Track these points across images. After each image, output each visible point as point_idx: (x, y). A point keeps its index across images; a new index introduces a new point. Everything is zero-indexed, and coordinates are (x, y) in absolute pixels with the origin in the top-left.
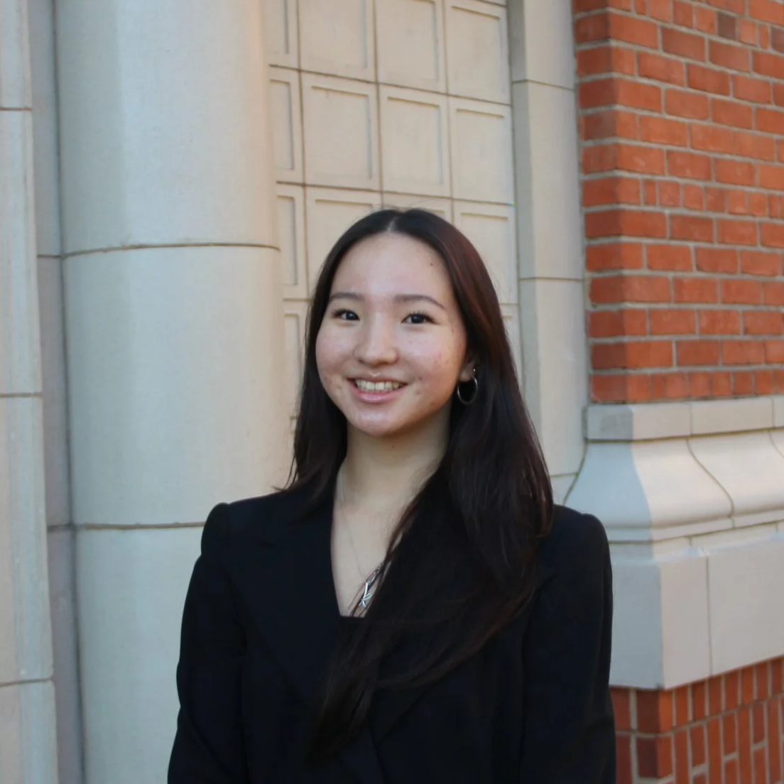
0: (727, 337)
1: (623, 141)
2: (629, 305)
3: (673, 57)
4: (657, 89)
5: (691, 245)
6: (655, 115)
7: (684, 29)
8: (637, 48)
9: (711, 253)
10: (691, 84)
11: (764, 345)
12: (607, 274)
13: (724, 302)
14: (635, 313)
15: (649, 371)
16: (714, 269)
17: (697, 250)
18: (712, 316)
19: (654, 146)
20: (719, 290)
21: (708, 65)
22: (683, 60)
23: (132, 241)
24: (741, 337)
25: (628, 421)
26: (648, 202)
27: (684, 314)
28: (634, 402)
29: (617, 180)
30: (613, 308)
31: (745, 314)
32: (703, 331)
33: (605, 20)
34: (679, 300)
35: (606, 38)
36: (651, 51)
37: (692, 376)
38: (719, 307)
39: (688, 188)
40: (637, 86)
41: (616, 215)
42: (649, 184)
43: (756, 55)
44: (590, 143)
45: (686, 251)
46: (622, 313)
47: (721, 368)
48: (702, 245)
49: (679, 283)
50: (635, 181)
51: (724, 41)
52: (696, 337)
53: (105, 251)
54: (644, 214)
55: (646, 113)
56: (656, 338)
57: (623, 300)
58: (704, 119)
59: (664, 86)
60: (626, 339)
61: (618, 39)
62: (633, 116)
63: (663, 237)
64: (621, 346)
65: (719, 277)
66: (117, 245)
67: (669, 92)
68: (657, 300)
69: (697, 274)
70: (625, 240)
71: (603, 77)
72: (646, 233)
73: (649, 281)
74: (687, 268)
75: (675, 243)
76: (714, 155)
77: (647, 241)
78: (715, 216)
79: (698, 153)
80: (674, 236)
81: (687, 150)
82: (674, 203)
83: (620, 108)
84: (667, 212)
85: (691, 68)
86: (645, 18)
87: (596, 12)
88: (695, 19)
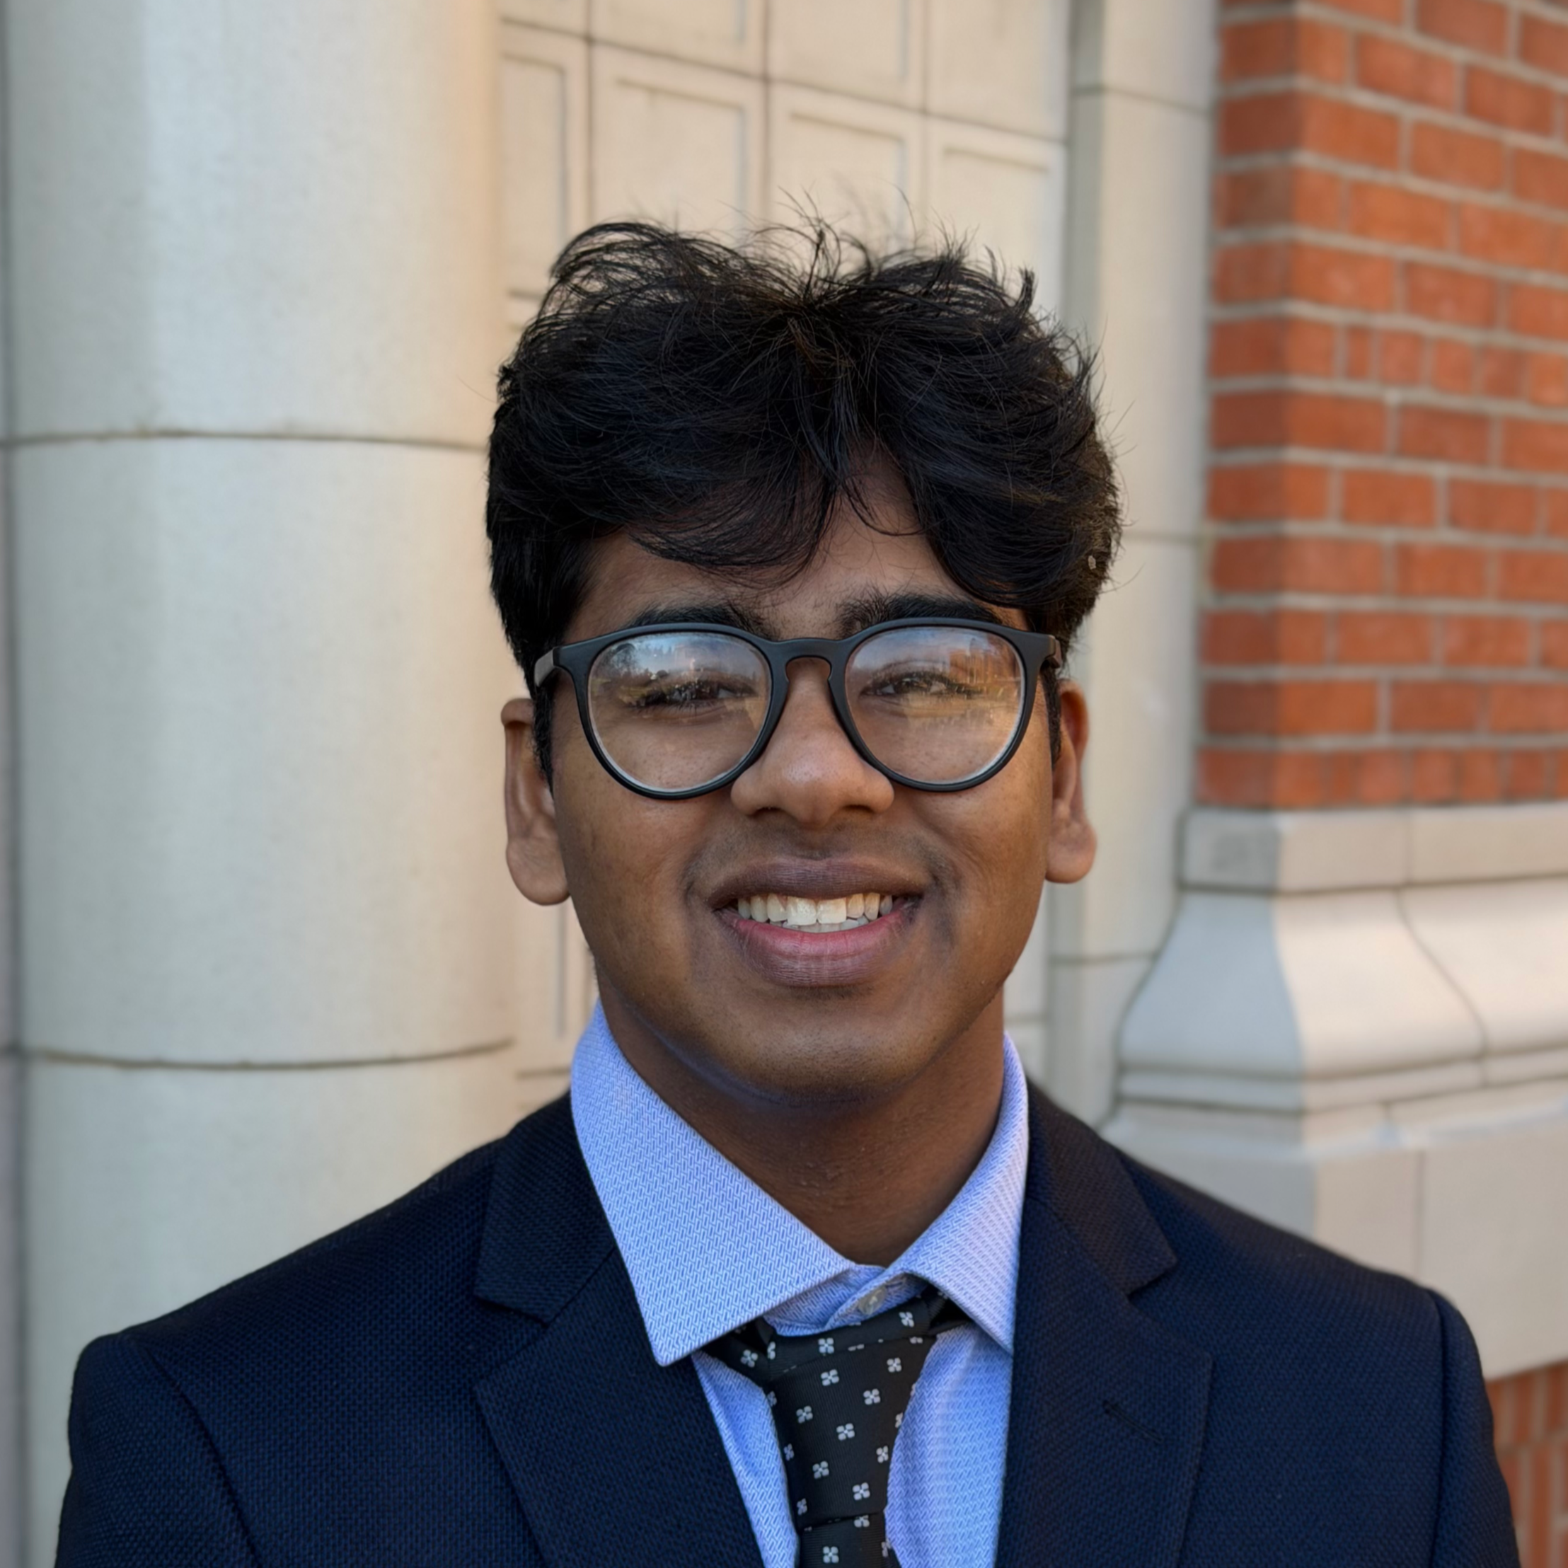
0: (1500, 674)
1: (1308, 235)
2: (1293, 601)
3: (1436, 47)
4: (1391, 121)
5: (1440, 471)
6: (1384, 177)
8: (1354, 24)
9: (1482, 491)
10: (1473, 108)
12: (1248, 531)
13: (1505, 595)
14: (1306, 618)
15: (1325, 743)
16: (1484, 523)
17: (1455, 485)
18: (1474, 627)
19: (1375, 247)
20: (1493, 572)
21: (1513, 67)
22: (1459, 55)
23: (165, 419)
24: (1532, 674)
25: (1272, 847)
26: (1356, 371)
27: (1412, 624)
28: (1290, 806)
29: (1287, 325)
30: (1256, 603)
31: (1547, 626)
32: (1454, 659)
34: (1405, 589)
36: (1386, 31)
37: (1418, 756)
38: (1488, 607)
39: (1443, 345)
40: (1347, 114)
41: (1279, 401)
42: (1358, 334)
44: (1233, 238)
45: (1422, 486)
46: (1276, 617)
47: (1483, 740)
48: (1466, 472)
49: (1405, 554)
50: (1325, 329)
51: (1553, 14)
52: (1430, 672)
53: (101, 437)
54: (1340, 402)
55: (1362, 175)
56: (1348, 673)
57: (1278, 586)
58: (1493, 185)
59: (1411, 113)
60: (1281, 673)
62: (1334, 179)
63: (1376, 447)
64: (1269, 690)
65: (1494, 543)
66: (127, 424)
67: (1422, 129)
68: (1355, 588)
69: (1447, 536)
70: (1298, 455)
71: (1274, 85)
72: (1342, 439)
73: (1341, 547)
74: (1427, 521)
75: (1406, 467)
76: (1508, 273)
77: (1342, 460)
78: (1497, 408)
79: (1472, 265)
80: (1405, 450)
81: (1449, 258)
82: (1409, 376)
83: (1308, 159)
84: (1393, 396)
85: (1473, 74)
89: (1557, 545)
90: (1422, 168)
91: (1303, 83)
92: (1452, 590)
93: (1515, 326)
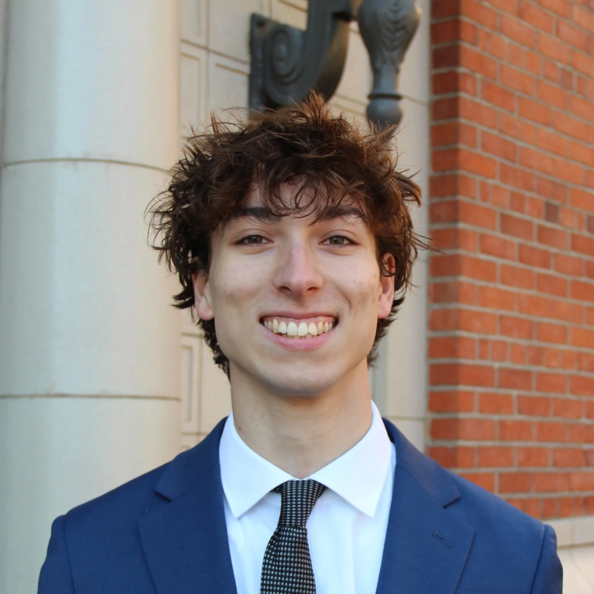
0: (539, 469)
1: (464, 306)
2: (461, 443)
3: (507, 237)
4: (493, 264)
5: (514, 393)
6: (491, 285)
7: (518, 215)
8: (479, 230)
9: (530, 400)
10: (522, 260)
11: (568, 476)
12: (445, 416)
13: (539, 440)
14: (467, 449)
16: (531, 412)
17: (519, 397)
18: (528, 452)
19: (489, 310)
20: (534, 430)
21: (536, 244)
22: (516, 240)
24: (550, 469)
26: (483, 356)
27: (505, 451)
29: (458, 339)
30: (448, 444)
31: (555, 450)
32: (521, 464)
33: (455, 206)
34: (503, 438)
35: (455, 220)
36: (490, 232)
38: (533, 444)
39: (514, 345)
40: (477, 262)
41: (455, 367)
42: (483, 342)
43: (574, 238)
44: (436, 307)
45: (507, 399)
46: (456, 449)
47: (533, 495)
48: (524, 393)
49: (503, 425)
50: (472, 340)
51: (549, 225)
52: (513, 469)
53: (32, 397)
54: (478, 368)
55: (483, 283)
56: (483, 470)
57: (457, 438)
58: (530, 287)
59: (500, 262)
60: (458, 471)
61: (466, 221)
62: (473, 286)
63: (492, 385)
65: (535, 419)
67: (503, 267)
68: (485, 439)
69: (517, 417)
70: (462, 388)
71: (450, 252)
72: (479, 382)
73: (479, 422)
74: (510, 412)
75: (502, 391)
76: (536, 319)
77: (479, 390)
78: (534, 368)
79: (524, 316)
80: (501, 386)
81: (515, 314)
82: (503, 358)
83: (463, 279)
84: (497, 365)
85: (521, 247)
86: (487, 205)
87: (448, 198)
88: (527, 207)
89: (557, 419)
90: (504, 281)
91: (461, 252)
92: (520, 438)
93: (539, 339)
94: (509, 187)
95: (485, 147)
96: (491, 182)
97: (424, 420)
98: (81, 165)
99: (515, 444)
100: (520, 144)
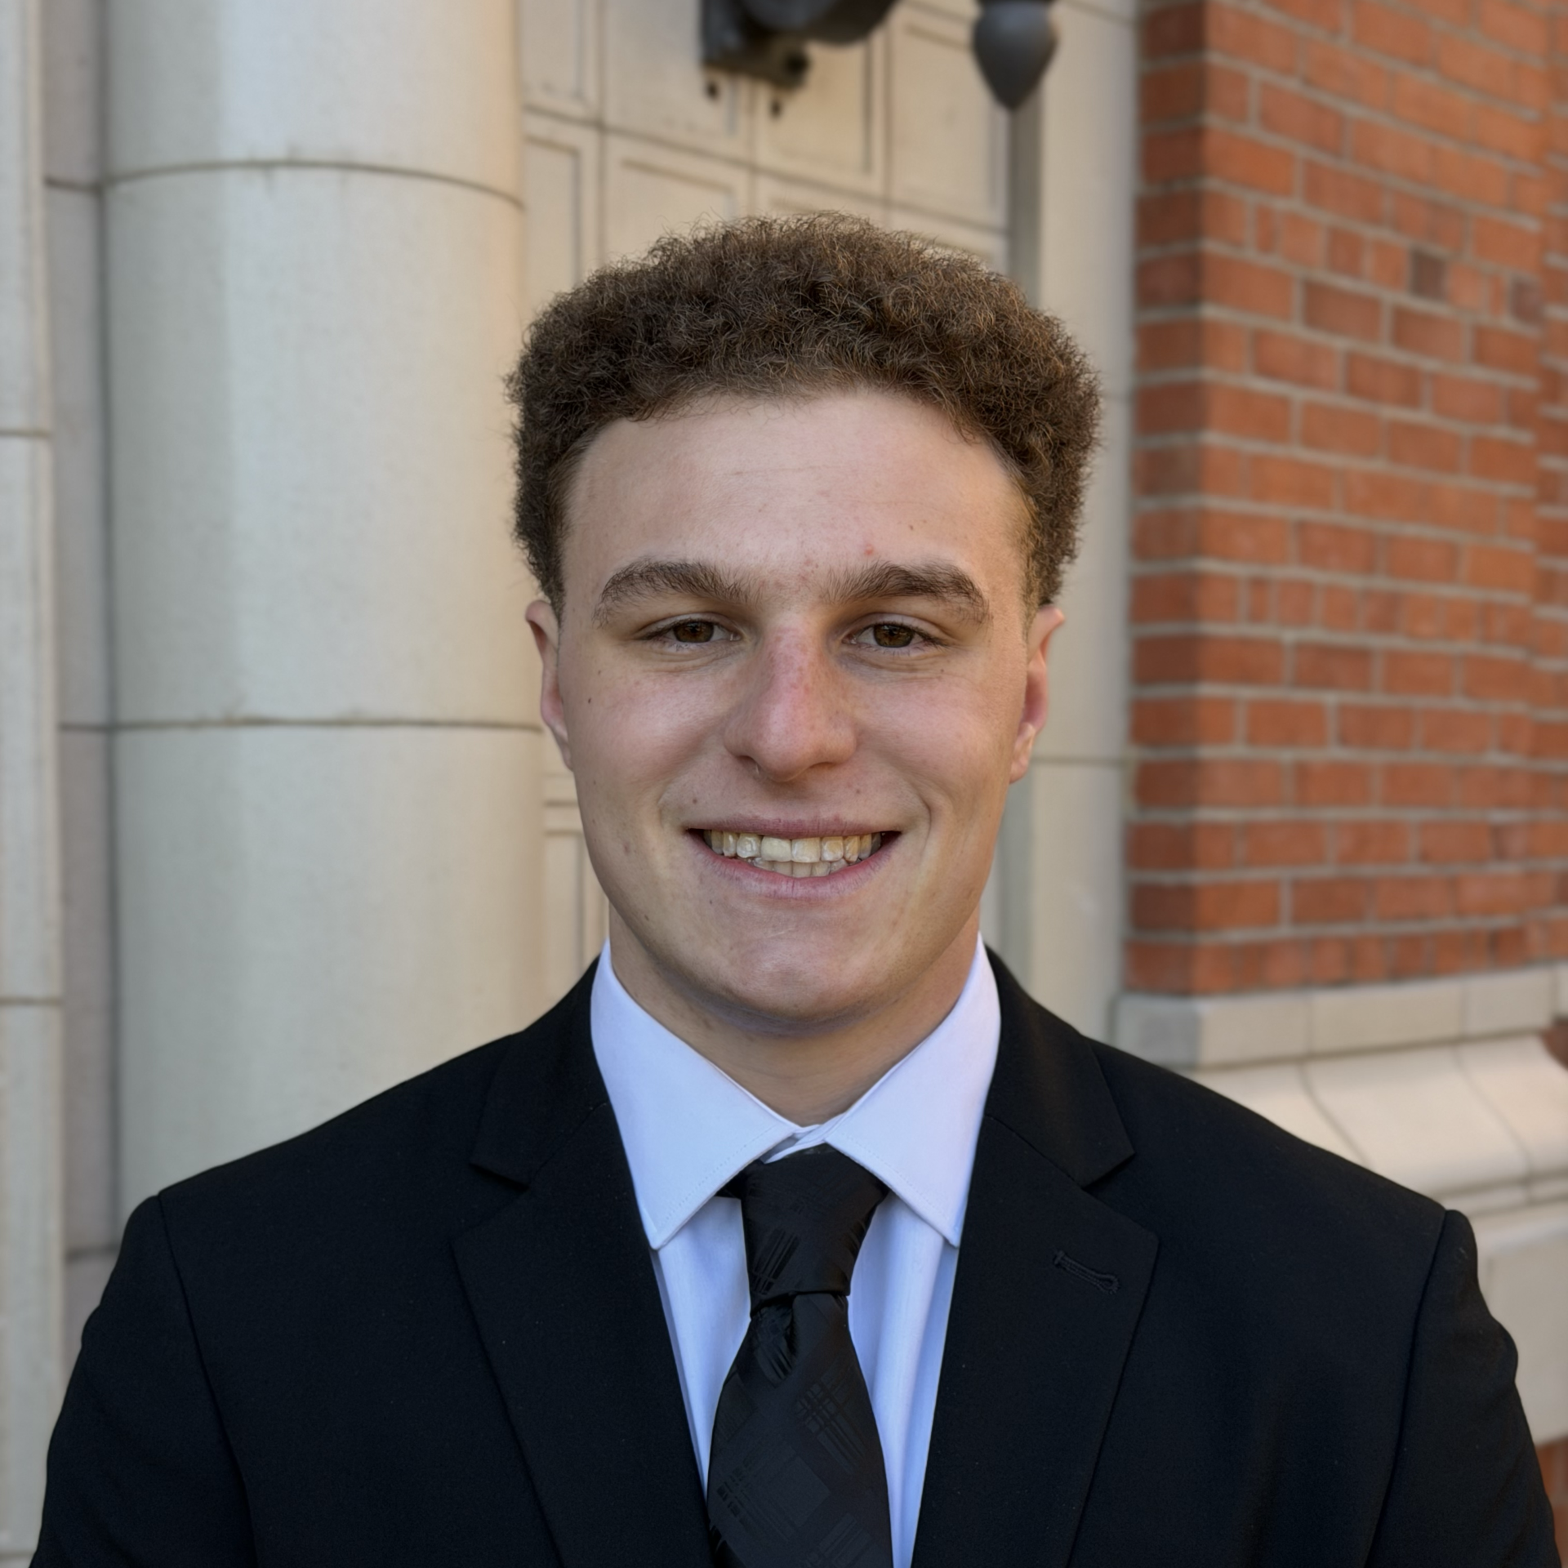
0: (1386, 870)
1: (1214, 502)
2: (1206, 814)
3: (1318, 337)
4: (1283, 402)
5: (1330, 699)
6: (1279, 451)
7: (1344, 283)
8: (1251, 321)
9: (1366, 713)
10: (1353, 388)
11: (1454, 884)
12: (1169, 754)
13: (1387, 803)
14: (1217, 828)
15: (1236, 935)
16: (1369, 741)
17: (1344, 710)
18: (1361, 831)
19: (1272, 509)
20: (1377, 784)
21: (1385, 351)
22: (1341, 344)
23: (248, 709)
24: (1412, 869)
25: (1193, 1030)
26: (1257, 616)
27: (1308, 830)
28: (1207, 992)
29: (1196, 580)
30: (1175, 817)
31: (1425, 827)
32: (1344, 859)
33: (1194, 265)
34: (1302, 801)
35: (1194, 299)
36: (1278, 326)
37: (1316, 944)
38: (1374, 813)
39: (1331, 590)
40: (1246, 398)
41: (1191, 644)
42: (1259, 584)
43: (1481, 334)
44: (1150, 504)
45: (1315, 712)
46: (1192, 829)
47: (1372, 927)
48: (1353, 698)
49: (1303, 772)
50: (1230, 581)
51: (1420, 305)
52: (1326, 871)
53: (194, 725)
54: (1245, 643)
55: (1260, 447)
56: (1255, 875)
57: (1193, 802)
58: (1371, 453)
59: (1299, 395)
60: (1198, 877)
61: (1221, 300)
62: (1234, 454)
63: (1275, 680)
64: (1187, 893)
65: (1378, 757)
67: (1310, 408)
68: (1259, 802)
69: (1337, 753)
70: (1208, 690)
71: (1182, 375)
72: (1248, 676)
73: (1247, 767)
74: (1320, 741)
75: (1302, 696)
76: (1384, 526)
77: (1247, 693)
78: (1379, 642)
79: (1355, 521)
80: (1298, 683)
81: (1336, 516)
82: (1302, 618)
83: (1213, 438)
84: (1290, 636)
85: (1352, 359)
86: (1273, 261)
87: (1179, 248)
88: (1368, 262)
89: (1432, 757)
90: (1311, 441)
91: (1208, 374)
92: (1342, 799)
93: (1393, 571)
94: (1324, 217)
95: (1268, 121)
96: (1281, 205)
97: (1120, 763)
98: (283, 176)
99: (1331, 814)
100: (1352, 110)
